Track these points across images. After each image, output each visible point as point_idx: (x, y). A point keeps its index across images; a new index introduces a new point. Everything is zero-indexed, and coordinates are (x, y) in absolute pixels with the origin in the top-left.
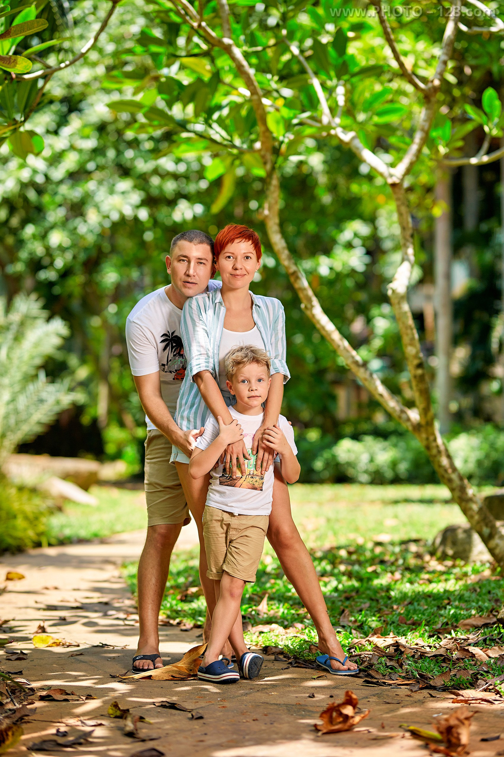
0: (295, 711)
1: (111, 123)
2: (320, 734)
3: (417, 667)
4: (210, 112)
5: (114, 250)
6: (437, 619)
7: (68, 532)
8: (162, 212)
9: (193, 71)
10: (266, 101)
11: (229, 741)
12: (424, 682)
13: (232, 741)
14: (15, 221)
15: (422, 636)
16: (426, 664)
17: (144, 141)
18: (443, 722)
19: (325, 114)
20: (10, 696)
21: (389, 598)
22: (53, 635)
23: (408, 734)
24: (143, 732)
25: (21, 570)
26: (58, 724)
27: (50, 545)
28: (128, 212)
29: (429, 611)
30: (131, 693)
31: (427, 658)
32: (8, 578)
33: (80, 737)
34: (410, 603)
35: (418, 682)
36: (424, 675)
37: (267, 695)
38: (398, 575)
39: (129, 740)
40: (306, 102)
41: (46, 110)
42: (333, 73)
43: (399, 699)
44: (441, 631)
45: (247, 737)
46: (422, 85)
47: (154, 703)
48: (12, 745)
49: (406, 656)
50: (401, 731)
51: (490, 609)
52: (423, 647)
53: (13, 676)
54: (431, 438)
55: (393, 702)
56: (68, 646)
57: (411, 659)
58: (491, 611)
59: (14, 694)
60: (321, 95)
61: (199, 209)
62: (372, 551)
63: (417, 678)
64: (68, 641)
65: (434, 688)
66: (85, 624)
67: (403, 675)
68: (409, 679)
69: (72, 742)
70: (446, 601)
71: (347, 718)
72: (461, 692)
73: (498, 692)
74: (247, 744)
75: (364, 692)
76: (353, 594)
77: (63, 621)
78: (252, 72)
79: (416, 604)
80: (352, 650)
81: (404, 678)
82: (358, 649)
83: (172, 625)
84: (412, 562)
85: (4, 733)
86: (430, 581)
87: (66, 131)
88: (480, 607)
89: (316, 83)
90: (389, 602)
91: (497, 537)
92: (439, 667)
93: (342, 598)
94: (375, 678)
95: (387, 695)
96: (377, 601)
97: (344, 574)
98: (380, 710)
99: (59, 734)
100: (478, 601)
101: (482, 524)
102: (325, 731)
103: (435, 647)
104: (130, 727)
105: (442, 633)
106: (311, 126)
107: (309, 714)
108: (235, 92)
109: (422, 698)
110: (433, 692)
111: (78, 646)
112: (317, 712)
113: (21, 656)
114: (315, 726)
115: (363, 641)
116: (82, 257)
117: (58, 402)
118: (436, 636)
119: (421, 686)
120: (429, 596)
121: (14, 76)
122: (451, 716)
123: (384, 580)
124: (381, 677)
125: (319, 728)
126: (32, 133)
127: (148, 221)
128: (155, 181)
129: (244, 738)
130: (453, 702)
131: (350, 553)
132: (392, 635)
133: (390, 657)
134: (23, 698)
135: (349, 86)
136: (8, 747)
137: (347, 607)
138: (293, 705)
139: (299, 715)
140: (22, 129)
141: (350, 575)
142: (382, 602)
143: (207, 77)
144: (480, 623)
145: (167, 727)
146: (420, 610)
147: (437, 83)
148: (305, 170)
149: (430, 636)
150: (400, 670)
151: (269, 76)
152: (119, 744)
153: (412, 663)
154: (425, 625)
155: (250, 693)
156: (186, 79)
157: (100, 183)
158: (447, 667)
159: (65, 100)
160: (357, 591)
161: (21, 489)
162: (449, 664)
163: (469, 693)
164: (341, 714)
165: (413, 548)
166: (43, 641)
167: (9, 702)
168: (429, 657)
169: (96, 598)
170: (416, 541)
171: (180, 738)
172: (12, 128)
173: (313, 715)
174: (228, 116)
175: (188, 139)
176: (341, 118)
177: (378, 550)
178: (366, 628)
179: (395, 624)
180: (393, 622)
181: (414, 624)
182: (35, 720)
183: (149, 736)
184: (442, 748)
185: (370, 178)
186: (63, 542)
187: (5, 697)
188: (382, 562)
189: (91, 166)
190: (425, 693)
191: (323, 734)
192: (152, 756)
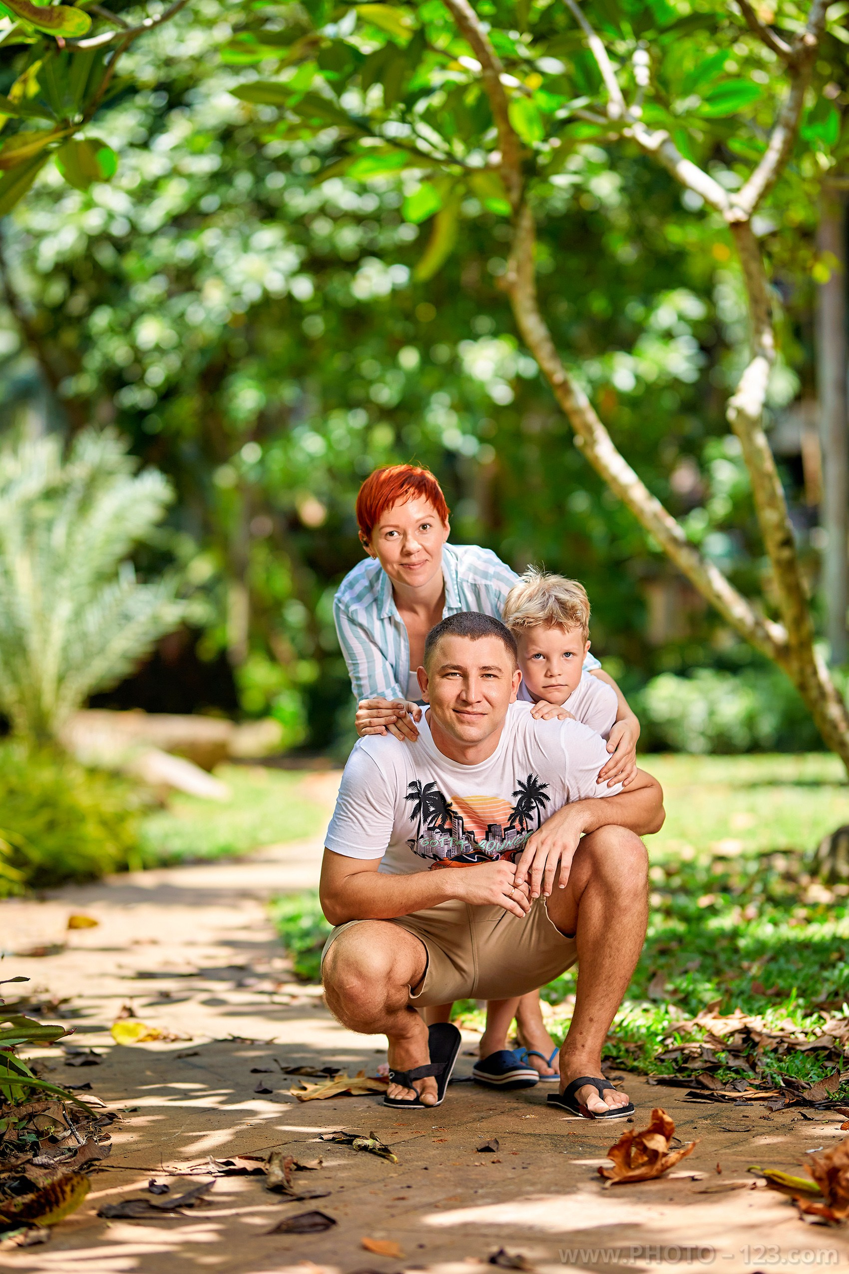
0: (565, 1146)
1: (243, 127)
2: (608, 1184)
3: (781, 1068)
4: (410, 100)
5: (253, 351)
6: (818, 986)
7: (176, 846)
8: (335, 283)
9: (380, 29)
10: (508, 80)
11: (450, 1199)
12: (793, 1094)
13: (454, 1198)
14: (78, 303)
15: (792, 1015)
16: (798, 1062)
17: (301, 156)
18: (822, 1162)
19: (612, 101)
20: (70, 1125)
21: (736, 950)
22: (148, 1023)
23: (762, 1182)
24: (301, 1184)
25: (95, 911)
26: (153, 1173)
27: (146, 867)
28: (276, 283)
29: (805, 972)
30: (283, 1119)
31: (799, 1053)
32: (72, 925)
33: (190, 1195)
34: (773, 959)
35: (783, 1094)
36: (794, 1083)
37: (517, 1120)
38: (751, 910)
39: (278, 1198)
40: (580, 80)
41: (127, 105)
42: (626, 27)
43: (748, 1123)
44: (825, 1006)
45: (480, 1191)
46: (784, 46)
47: (320, 1136)
48: (72, 1208)
49: (761, 1050)
50: (752, 1178)
52: (793, 1033)
53: (75, 1092)
54: (809, 671)
55: (738, 1128)
56: (173, 1041)
57: (772, 1055)
59: (77, 1123)
60: (606, 66)
61: (400, 275)
62: (709, 870)
63: (781, 1086)
64: (173, 1032)
65: (810, 1104)
66: (206, 1003)
67: (757, 1082)
68: (766, 1089)
69: (176, 1203)
70: (835, 956)
71: (655, 1155)
74: (479, 1202)
75: (687, 1112)
76: (674, 945)
77: (166, 998)
78: (483, 28)
79: (782, 960)
80: (669, 1041)
81: (758, 1087)
82: (678, 1038)
84: (778, 888)
85: (58, 1189)
86: (808, 921)
87: (165, 142)
89: (596, 45)
90: (735, 958)
92: (821, 1068)
93: (654, 951)
94: (709, 1089)
95: (728, 1118)
96: (715, 955)
97: (658, 910)
98: (715, 1143)
99: (155, 1189)
102: (616, 1179)
103: (814, 1034)
104: (277, 1176)
105: (827, 1010)
106: (589, 123)
107: (592, 1151)
108: (452, 64)
109: (788, 1121)
110: (807, 1111)
111: (190, 1040)
112: (604, 1147)
113: (91, 1058)
114: (600, 1170)
115: (690, 1026)
116: (196, 363)
117: (155, 619)
118: (815, 1016)
119: (787, 1101)
120: (806, 947)
121: (62, 43)
122: (836, 1149)
123: (726, 921)
124: (719, 1086)
125: (606, 1174)
126: (97, 145)
127: (314, 300)
128: (321, 228)
129: (476, 1192)
130: (842, 1128)
131: (669, 874)
132: (738, 1014)
133: (735, 1053)
134: (92, 1129)
135: (656, 50)
136: (65, 1212)
137: (662, 967)
138: (563, 1136)
139: (573, 1153)
140: (79, 136)
141: (668, 912)
142: (723, 957)
143: (403, 39)
145: (344, 1174)
146: (789, 971)
147: (811, 40)
148: (586, 203)
149: (806, 1016)
150: (751, 1073)
151: (513, 35)
152: (258, 1204)
153: (773, 1061)
154: (798, 996)
155: (490, 1116)
156: (367, 45)
157: (227, 232)
158: (833, 1068)
159: (160, 87)
160: (679, 939)
161: (93, 771)
162: (838, 1062)
164: (645, 1149)
165: (781, 864)
166: (129, 1032)
167: (69, 1137)
168: (803, 1052)
169: (224, 957)
170: (787, 853)
171: (364, 1194)
172: (61, 134)
173: (597, 1153)
174: (444, 107)
175: (373, 150)
176: (643, 108)
177: (719, 869)
178: (694, 1002)
179: (745, 996)
180: (742, 993)
181: (779, 994)
182: (113, 1167)
183: (309, 1192)
184: (819, 1205)
185: (701, 215)
186: (169, 862)
187: (61, 1129)
188: (726, 889)
189: (209, 203)
190: (794, 1113)
191: (614, 1184)
192: (315, 1225)
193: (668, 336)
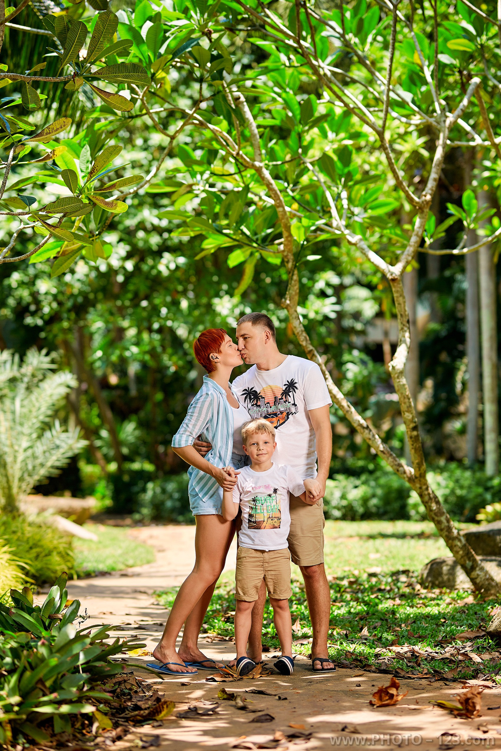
0: (350, 695)
2: (375, 707)
3: (430, 666)
6: (437, 634)
8: (148, 264)
12: (439, 676)
15: (429, 645)
16: (437, 664)
21: (396, 618)
23: (436, 707)
24: (251, 707)
27: (79, 578)
28: (116, 263)
29: (430, 628)
33: (208, 711)
34: (414, 622)
35: (434, 676)
36: (438, 671)
38: (398, 601)
39: (244, 712)
43: (422, 687)
44: (443, 642)
47: (246, 691)
49: (421, 659)
50: (430, 705)
51: (478, 625)
52: (432, 653)
55: (419, 688)
57: (425, 661)
58: (480, 627)
61: (181, 260)
62: (369, 581)
63: (433, 673)
65: (446, 680)
68: (426, 674)
70: (442, 621)
71: (392, 696)
72: (468, 681)
73: (494, 681)
76: (365, 615)
79: (418, 622)
81: (423, 673)
83: (225, 640)
84: (406, 590)
86: (425, 605)
88: (470, 624)
90: (397, 621)
91: (477, 569)
92: (448, 666)
93: (357, 619)
96: (387, 620)
98: (412, 693)
99: (191, 709)
100: (467, 620)
101: (465, 558)
102: (378, 705)
103: (441, 653)
104: (241, 704)
105: (444, 644)
109: (439, 686)
110: (448, 683)
114: (370, 702)
115: (384, 650)
118: (440, 646)
119: (437, 678)
120: (428, 617)
123: (387, 605)
125: (373, 703)
126: (103, 242)
128: (141, 235)
130: (462, 688)
131: (351, 583)
132: (406, 645)
133: (409, 660)
138: (348, 691)
139: (354, 697)
140: (97, 240)
141: (357, 601)
142: (391, 621)
144: (472, 636)
146: (423, 627)
147: (428, 197)
149: (435, 646)
150: (419, 668)
152: (238, 714)
153: (427, 663)
154: (429, 638)
158: (453, 666)
160: (368, 613)
162: (455, 664)
163: (472, 682)
164: (388, 694)
165: (403, 578)
168: (438, 660)
170: (405, 572)
171: (279, 710)
173: (367, 697)
177: (374, 580)
178: (384, 640)
179: (406, 638)
180: (403, 636)
181: (420, 637)
183: (257, 709)
184: (462, 713)
186: (88, 575)
188: (380, 590)
190: (441, 683)
191: (377, 707)
192: (267, 719)
193: (323, 294)
